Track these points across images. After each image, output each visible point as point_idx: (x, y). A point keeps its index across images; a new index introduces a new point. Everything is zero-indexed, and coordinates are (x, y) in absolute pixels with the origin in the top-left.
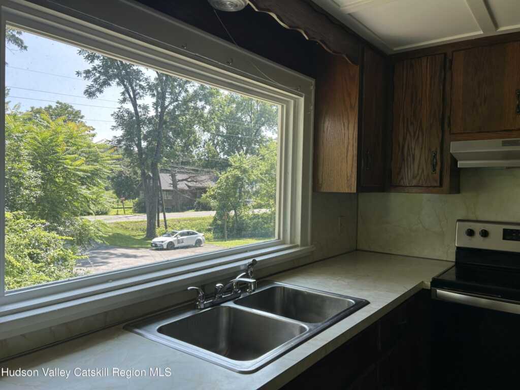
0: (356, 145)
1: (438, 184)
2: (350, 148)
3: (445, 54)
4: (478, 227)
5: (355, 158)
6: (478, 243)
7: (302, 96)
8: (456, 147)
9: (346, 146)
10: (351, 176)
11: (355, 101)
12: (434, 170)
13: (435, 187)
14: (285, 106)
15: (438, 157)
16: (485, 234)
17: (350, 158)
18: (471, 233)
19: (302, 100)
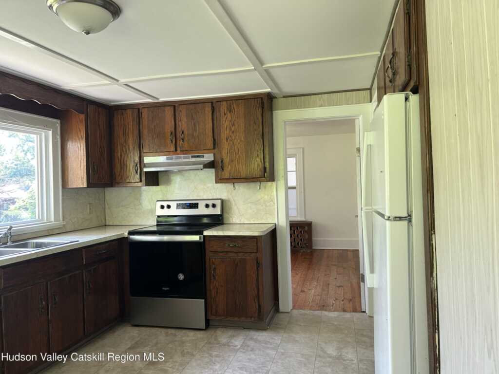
0: (85, 159)
1: (139, 181)
2: (82, 161)
3: (139, 109)
4: (165, 204)
5: (85, 167)
6: (166, 212)
7: (50, 130)
8: (147, 160)
9: (80, 159)
10: (83, 178)
11: (83, 134)
12: (137, 173)
13: (138, 182)
14: (39, 136)
15: (138, 165)
16: (169, 207)
17: (82, 167)
18: (162, 207)
19: (50, 133)
